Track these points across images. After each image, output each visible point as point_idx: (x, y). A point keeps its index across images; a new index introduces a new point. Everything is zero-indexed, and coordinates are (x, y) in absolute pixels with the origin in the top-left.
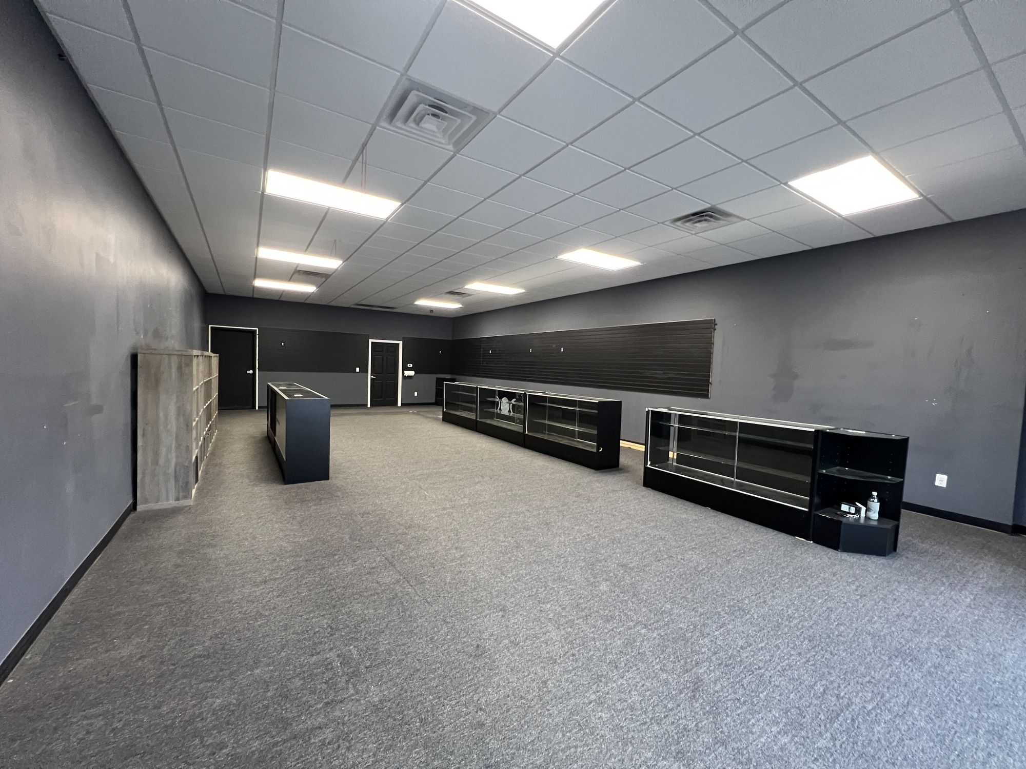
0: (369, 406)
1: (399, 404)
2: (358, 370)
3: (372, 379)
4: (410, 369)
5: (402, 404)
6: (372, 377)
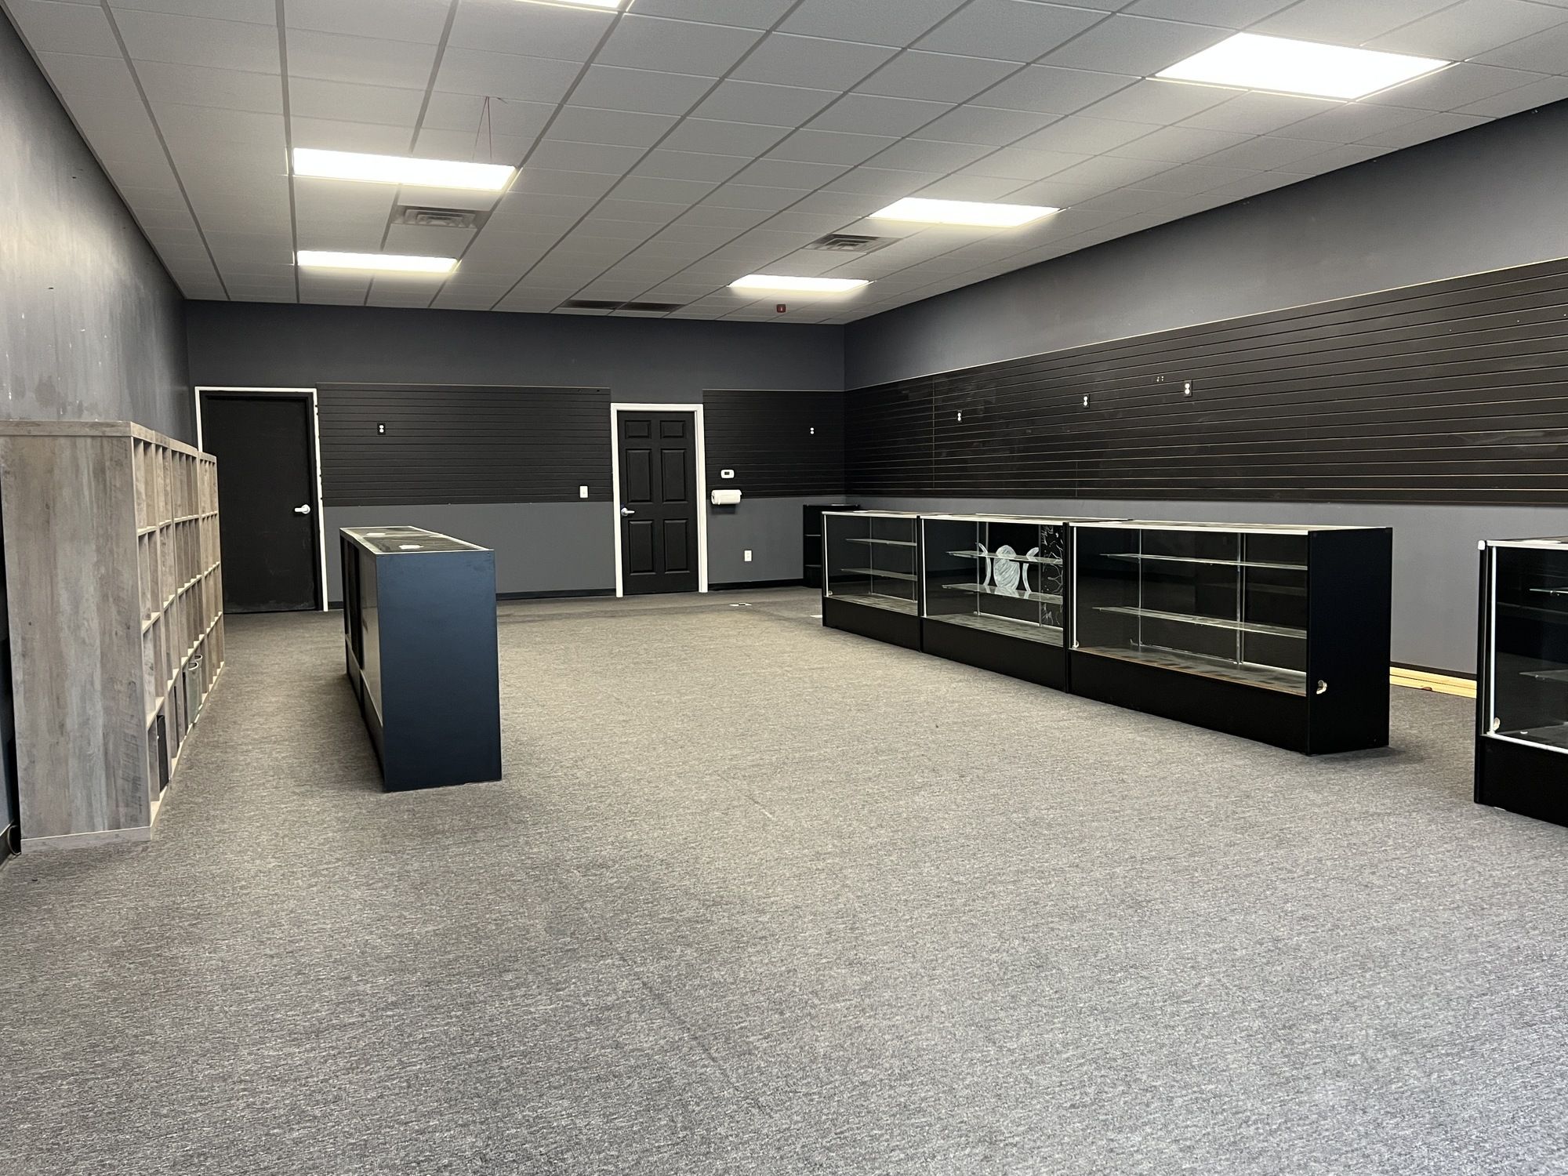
0: (620, 593)
1: (703, 587)
2: (584, 492)
3: (623, 517)
4: (727, 485)
5: (710, 586)
6: (625, 510)
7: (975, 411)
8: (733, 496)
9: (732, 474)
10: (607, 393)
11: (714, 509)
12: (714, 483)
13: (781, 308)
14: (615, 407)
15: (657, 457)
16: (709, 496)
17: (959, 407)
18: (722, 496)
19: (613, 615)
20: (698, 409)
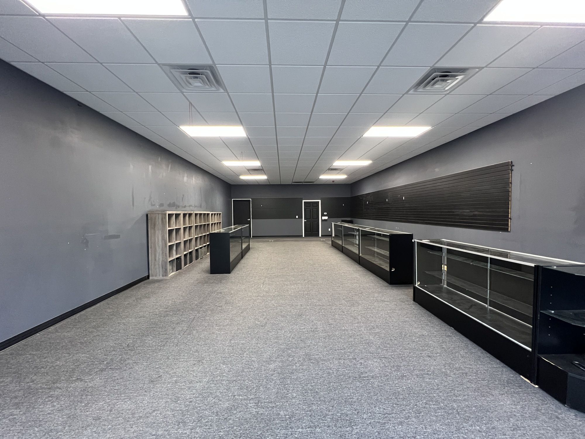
0: (303, 236)
1: (320, 236)
2: (297, 217)
3: (305, 222)
4: (325, 216)
5: (321, 235)
6: (305, 220)
7: (370, 202)
8: (326, 218)
9: (326, 213)
10: (302, 198)
11: (322, 220)
12: (323, 215)
13: (333, 181)
14: (303, 201)
15: (312, 210)
16: (321, 218)
17: (367, 201)
18: (324, 218)
19: (302, 241)
20: (320, 201)
